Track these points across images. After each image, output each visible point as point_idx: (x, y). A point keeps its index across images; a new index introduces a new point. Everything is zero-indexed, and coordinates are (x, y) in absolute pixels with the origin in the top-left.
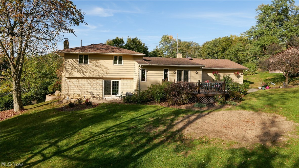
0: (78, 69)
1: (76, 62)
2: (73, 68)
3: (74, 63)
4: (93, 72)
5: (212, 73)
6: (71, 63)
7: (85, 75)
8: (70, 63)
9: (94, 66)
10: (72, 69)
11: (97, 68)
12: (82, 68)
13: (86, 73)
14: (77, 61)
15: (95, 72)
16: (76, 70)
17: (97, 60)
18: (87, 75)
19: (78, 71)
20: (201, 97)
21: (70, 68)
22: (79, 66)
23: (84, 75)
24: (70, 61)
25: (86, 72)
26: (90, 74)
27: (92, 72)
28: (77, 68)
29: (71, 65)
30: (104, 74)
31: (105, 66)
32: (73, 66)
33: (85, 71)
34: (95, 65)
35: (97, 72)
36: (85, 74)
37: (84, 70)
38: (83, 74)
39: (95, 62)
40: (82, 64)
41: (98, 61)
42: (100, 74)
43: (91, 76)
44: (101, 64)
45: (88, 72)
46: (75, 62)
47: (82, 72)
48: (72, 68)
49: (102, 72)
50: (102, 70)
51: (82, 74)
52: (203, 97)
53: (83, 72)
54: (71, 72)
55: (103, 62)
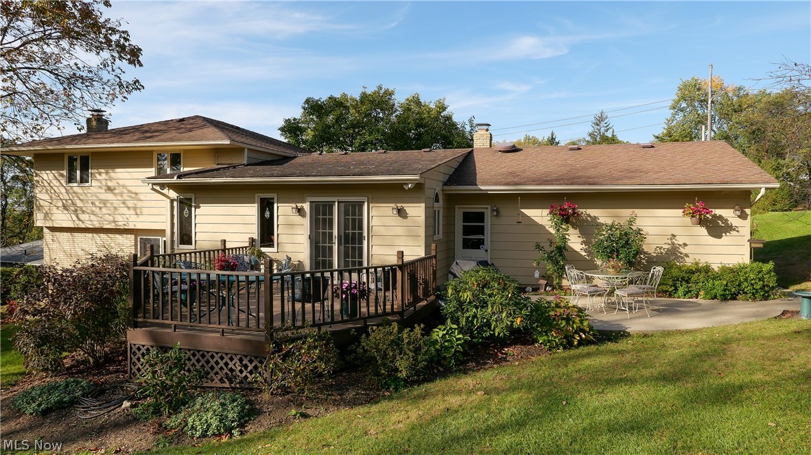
0: (64, 202)
1: (60, 178)
2: (54, 197)
3: (55, 182)
4: (100, 208)
5: (546, 212)
6: (48, 181)
7: (81, 221)
8: (46, 184)
9: (103, 191)
10: (50, 201)
11: (110, 196)
12: (73, 197)
13: (83, 212)
14: (62, 175)
15: (104, 210)
16: (60, 204)
17: (110, 171)
18: (87, 219)
19: (65, 207)
20: (139, 349)
21: (46, 197)
22: (67, 192)
23: (79, 219)
24: (47, 176)
25: (84, 209)
26: (93, 217)
27: (97, 210)
28: (62, 198)
29: (49, 188)
30: (128, 216)
31: (130, 188)
32: (53, 191)
33: (81, 208)
34: (106, 188)
35: (110, 210)
36: (82, 216)
37: (79, 204)
38: (77, 217)
39: (104, 176)
40: (75, 185)
41: (112, 175)
42: (118, 218)
43: (95, 223)
44: (121, 182)
45: (88, 211)
46: (57, 179)
47: (73, 208)
48: (51, 197)
49: (125, 210)
50: (124, 203)
51: (75, 218)
52: (143, 350)
53: (76, 210)
54: (48, 212)
55: (127, 176)
